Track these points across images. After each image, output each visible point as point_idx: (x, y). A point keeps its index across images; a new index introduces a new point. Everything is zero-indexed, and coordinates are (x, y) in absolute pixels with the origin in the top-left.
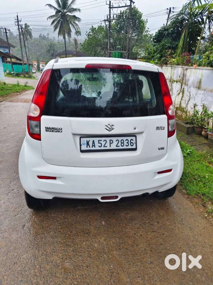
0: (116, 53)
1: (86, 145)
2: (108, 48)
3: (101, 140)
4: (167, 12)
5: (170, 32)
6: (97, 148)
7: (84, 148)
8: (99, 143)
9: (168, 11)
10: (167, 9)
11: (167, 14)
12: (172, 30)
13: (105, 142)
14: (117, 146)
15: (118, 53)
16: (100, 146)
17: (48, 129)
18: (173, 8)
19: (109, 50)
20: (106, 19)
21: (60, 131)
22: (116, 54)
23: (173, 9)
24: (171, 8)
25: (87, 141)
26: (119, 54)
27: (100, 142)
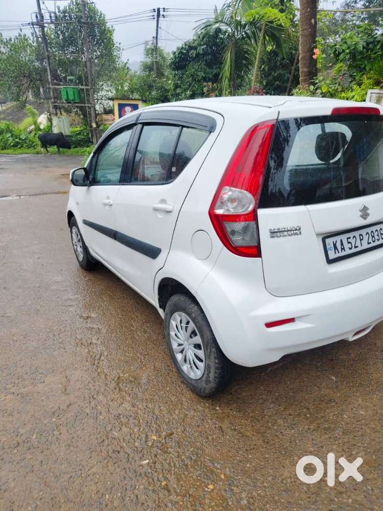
0: (69, 90)
1: (333, 249)
2: (50, 80)
3: (350, 238)
4: (153, 16)
5: (201, 52)
6: (348, 252)
7: (332, 255)
8: (349, 243)
9: (156, 13)
10: (154, 10)
11: (154, 18)
12: (203, 49)
13: (354, 238)
14: (369, 243)
15: (72, 90)
16: (351, 247)
17: (274, 233)
18: (164, 9)
19: (52, 85)
20: (35, 20)
21: (298, 233)
22: (69, 93)
23: (164, 11)
24: (160, 10)
25: (333, 242)
26: (75, 91)
27: (349, 240)
